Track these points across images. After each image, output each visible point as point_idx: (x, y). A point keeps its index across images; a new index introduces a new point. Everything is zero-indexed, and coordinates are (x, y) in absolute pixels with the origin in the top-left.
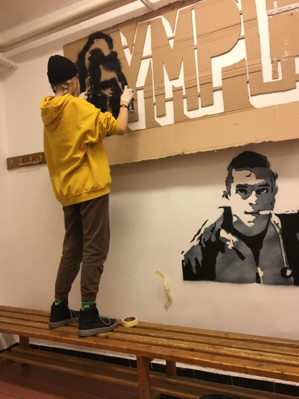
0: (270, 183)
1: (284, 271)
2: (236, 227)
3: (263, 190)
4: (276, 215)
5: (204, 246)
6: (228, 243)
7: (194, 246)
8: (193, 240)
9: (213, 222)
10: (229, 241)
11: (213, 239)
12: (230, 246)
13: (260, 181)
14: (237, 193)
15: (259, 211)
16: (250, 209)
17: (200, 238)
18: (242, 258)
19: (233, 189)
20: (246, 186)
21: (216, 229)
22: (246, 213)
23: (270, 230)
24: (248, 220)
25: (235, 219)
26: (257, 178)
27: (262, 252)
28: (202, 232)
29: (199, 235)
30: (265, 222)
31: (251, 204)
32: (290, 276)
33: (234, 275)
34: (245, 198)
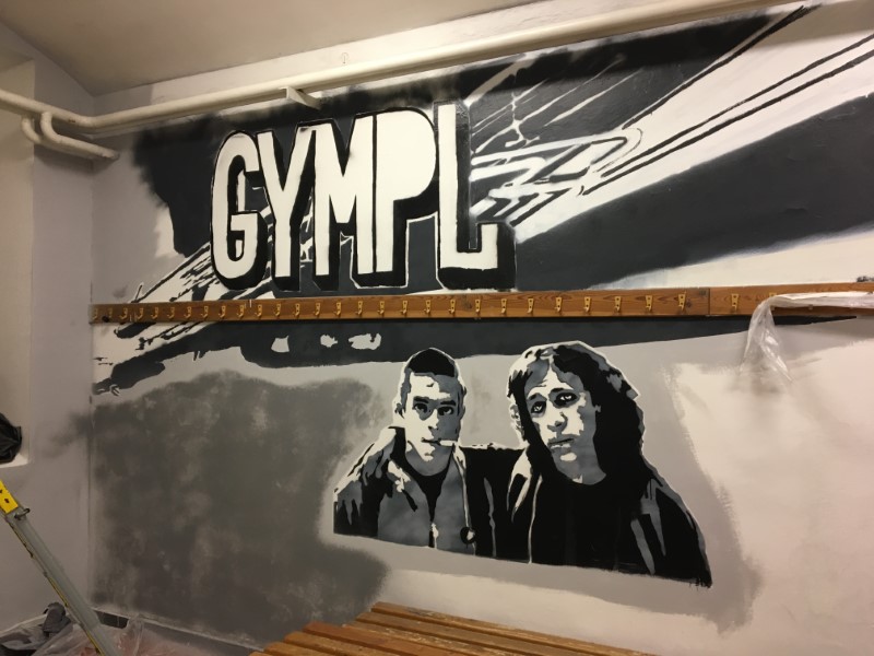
0: (456, 401)
1: (464, 532)
2: (410, 460)
3: (447, 409)
4: (461, 448)
5: (366, 484)
6: (397, 482)
7: (352, 482)
8: (352, 472)
9: (380, 449)
10: (399, 479)
11: (379, 475)
12: (400, 487)
13: (445, 396)
14: (414, 408)
15: (440, 439)
16: (429, 436)
17: (361, 471)
18: (414, 507)
19: (410, 403)
20: (426, 400)
21: (384, 459)
22: (424, 441)
23: (452, 469)
24: (425, 451)
25: (409, 448)
26: (441, 391)
27: (440, 501)
28: (364, 462)
29: (360, 466)
30: (447, 457)
31: (430, 428)
32: (472, 540)
33: (401, 532)
34: (424, 418)
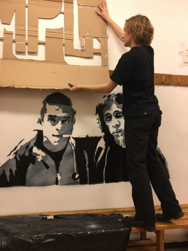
0: (71, 117)
1: (74, 175)
2: (46, 146)
3: (66, 121)
4: (73, 138)
5: (19, 159)
6: (38, 157)
7: (10, 159)
8: (10, 154)
9: (28, 141)
10: (39, 155)
11: (27, 154)
12: (40, 159)
13: (64, 114)
14: (48, 120)
15: (62, 134)
16: (57, 133)
17: (16, 153)
18: (47, 167)
19: (46, 118)
20: (55, 116)
21: (30, 146)
22: (53, 135)
23: (68, 148)
24: (54, 141)
25: (45, 139)
26: (63, 112)
27: (61, 163)
28: (18, 148)
29: (15, 151)
30: (65, 142)
31: (57, 129)
34: (53, 125)
